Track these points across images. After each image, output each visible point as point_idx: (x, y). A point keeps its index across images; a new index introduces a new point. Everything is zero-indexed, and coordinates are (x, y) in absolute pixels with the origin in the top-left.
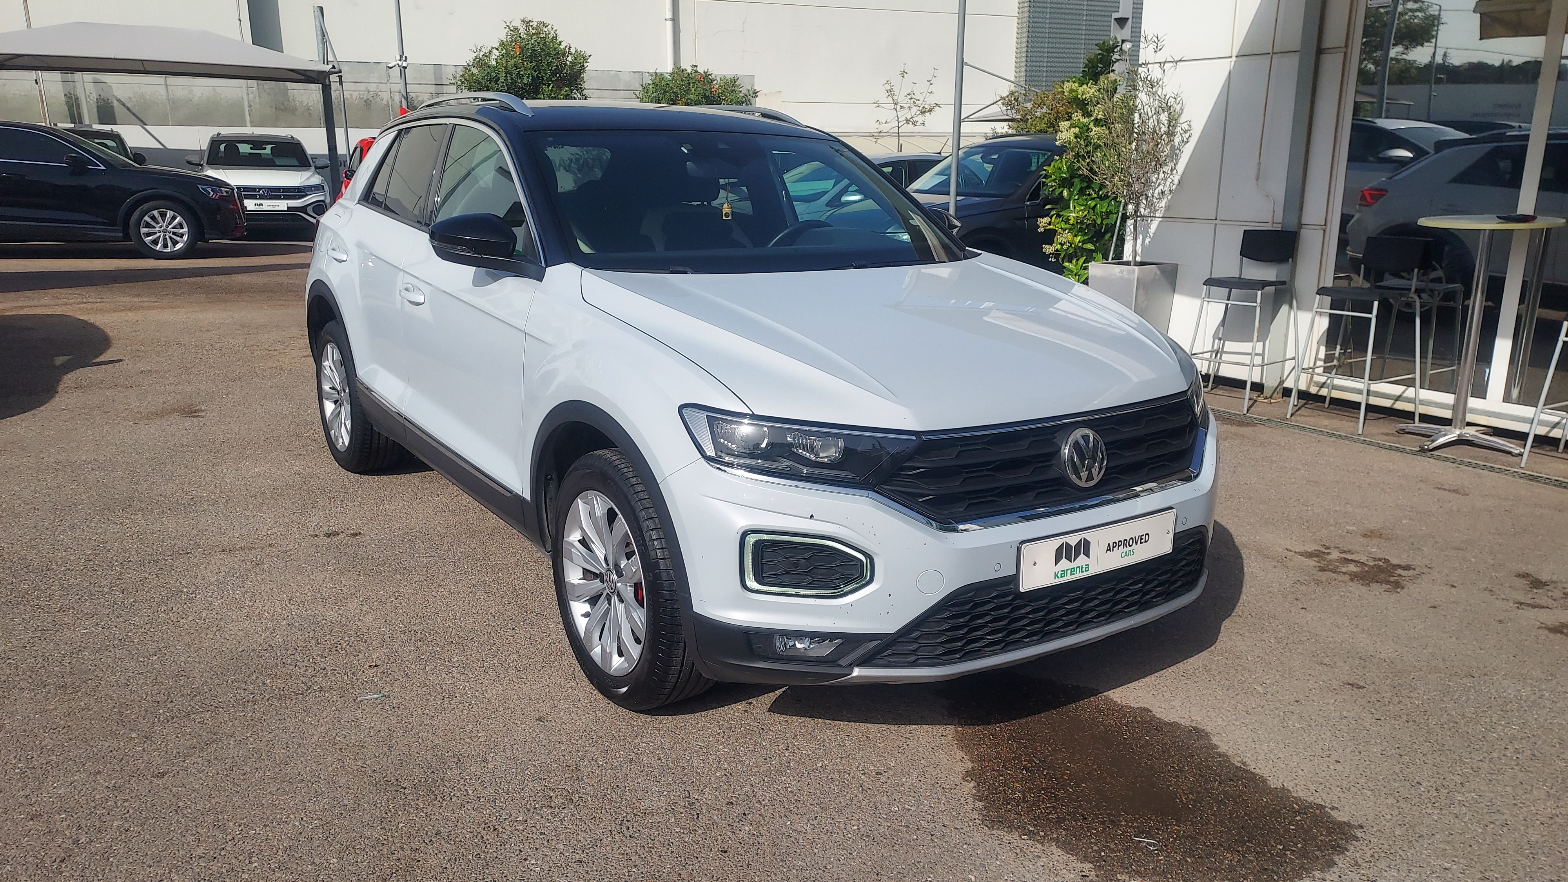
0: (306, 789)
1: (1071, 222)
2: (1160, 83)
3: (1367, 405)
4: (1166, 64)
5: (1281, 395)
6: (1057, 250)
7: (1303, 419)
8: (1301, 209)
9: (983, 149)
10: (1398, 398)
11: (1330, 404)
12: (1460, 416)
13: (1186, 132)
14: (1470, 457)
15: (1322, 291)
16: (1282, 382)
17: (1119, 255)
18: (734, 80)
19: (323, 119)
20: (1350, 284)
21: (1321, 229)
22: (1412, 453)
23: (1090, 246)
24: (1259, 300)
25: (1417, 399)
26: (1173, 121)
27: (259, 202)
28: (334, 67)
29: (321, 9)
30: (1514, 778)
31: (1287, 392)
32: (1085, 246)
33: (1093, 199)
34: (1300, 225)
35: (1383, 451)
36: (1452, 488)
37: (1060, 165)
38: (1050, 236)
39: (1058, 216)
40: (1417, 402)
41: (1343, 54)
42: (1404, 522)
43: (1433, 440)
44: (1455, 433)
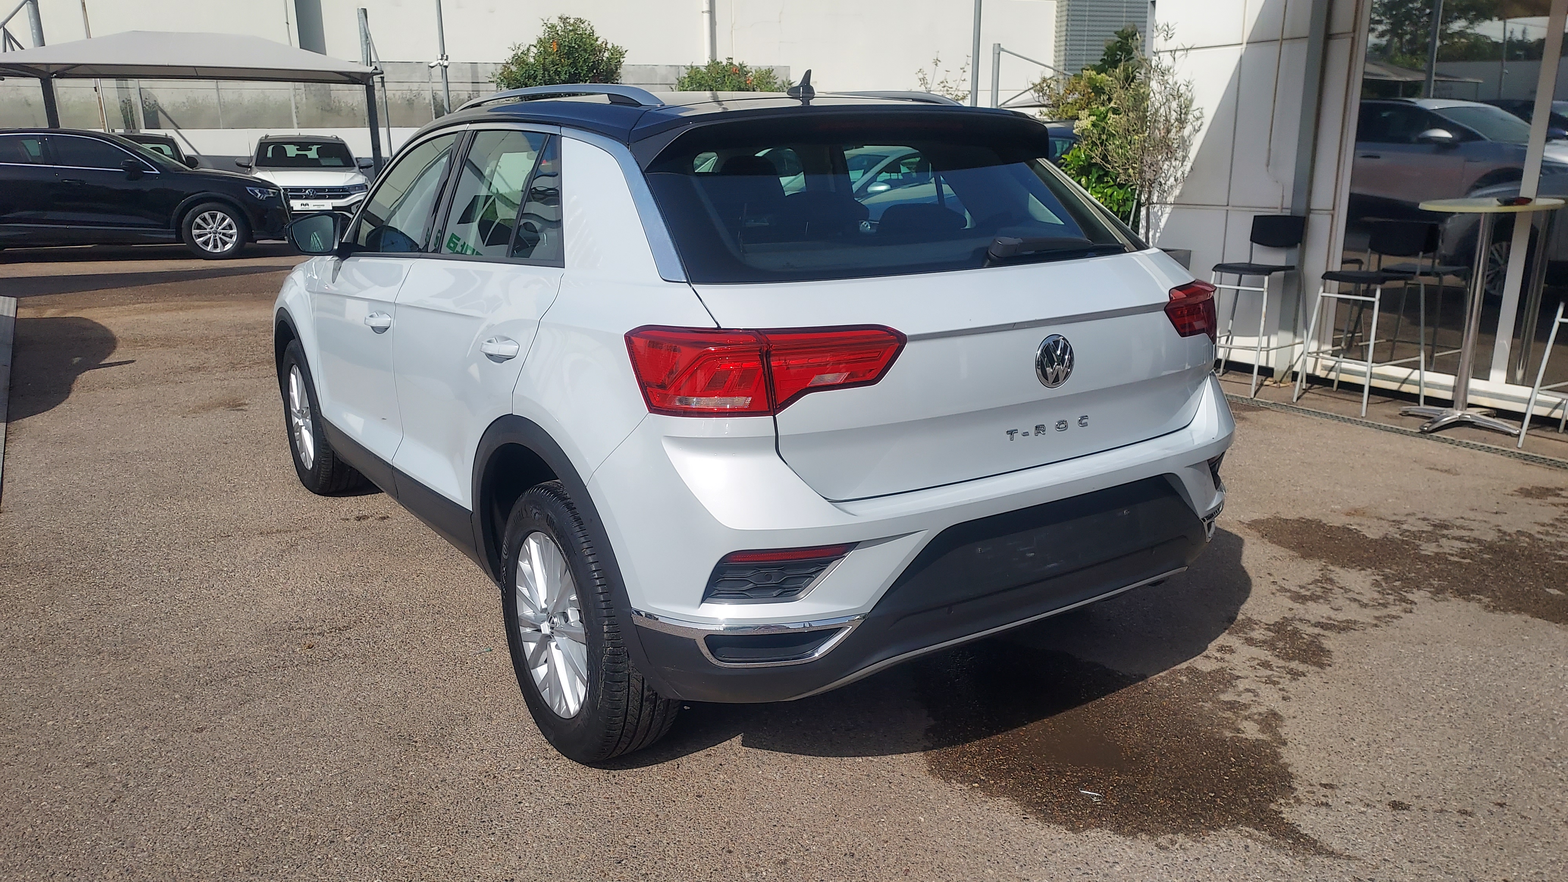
0: (328, 743)
2: (1172, 71)
3: (1370, 387)
4: (1177, 53)
5: (1290, 379)
7: (1308, 402)
8: (1310, 193)
10: (1405, 381)
11: (1338, 387)
12: (1461, 398)
13: (1198, 119)
14: (1470, 438)
15: (1328, 276)
16: (1291, 367)
18: (769, 71)
19: (367, 119)
20: (1360, 268)
21: (1329, 214)
22: (1411, 434)
24: (1266, 285)
25: (1422, 382)
26: (1184, 110)
27: (305, 202)
28: (376, 68)
29: (365, 10)
30: (1443, 734)
31: (1295, 376)
33: (1109, 187)
34: (1309, 210)
35: (1383, 432)
36: (1445, 468)
37: (1079, 154)
40: (1422, 385)
41: (1350, 40)
42: (1390, 501)
43: (1435, 422)
44: (1456, 414)
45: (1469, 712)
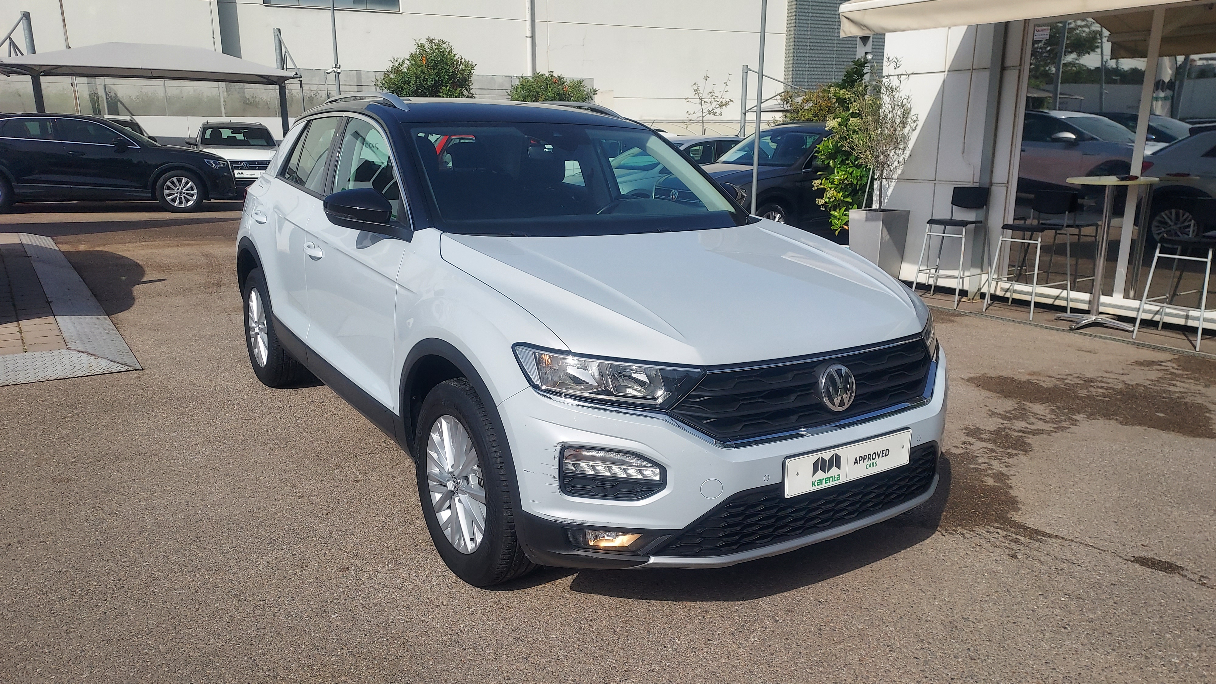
1: (836, 183)
2: (898, 89)
3: (1035, 302)
4: (902, 76)
5: (979, 298)
6: (826, 202)
7: (993, 312)
8: (992, 172)
9: (771, 133)
10: (1057, 298)
11: (1012, 303)
12: (1095, 308)
13: (915, 121)
14: (1102, 333)
15: (1005, 227)
16: (980, 289)
17: (869, 204)
18: (579, 81)
20: (1025, 222)
21: (1005, 186)
22: (1064, 331)
23: (849, 200)
24: (964, 234)
25: (1069, 298)
26: (906, 114)
31: (983, 296)
32: (845, 199)
33: (851, 167)
34: (991, 184)
35: (1045, 330)
36: (1087, 350)
37: (828, 145)
38: (821, 192)
39: (827, 179)
40: (1069, 300)
41: (1018, 71)
42: (1055, 367)
43: (1078, 323)
44: (1092, 318)
45: (1116, 472)
